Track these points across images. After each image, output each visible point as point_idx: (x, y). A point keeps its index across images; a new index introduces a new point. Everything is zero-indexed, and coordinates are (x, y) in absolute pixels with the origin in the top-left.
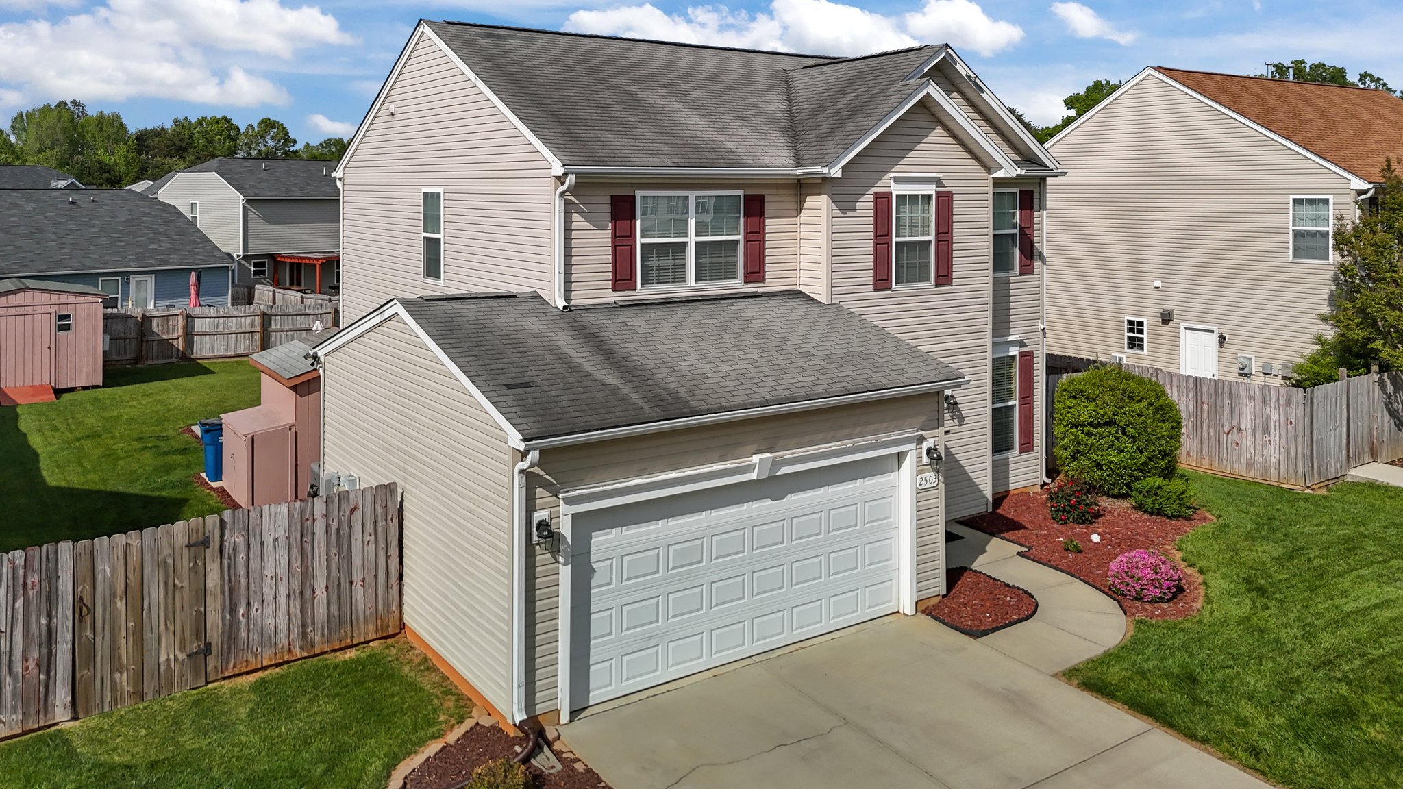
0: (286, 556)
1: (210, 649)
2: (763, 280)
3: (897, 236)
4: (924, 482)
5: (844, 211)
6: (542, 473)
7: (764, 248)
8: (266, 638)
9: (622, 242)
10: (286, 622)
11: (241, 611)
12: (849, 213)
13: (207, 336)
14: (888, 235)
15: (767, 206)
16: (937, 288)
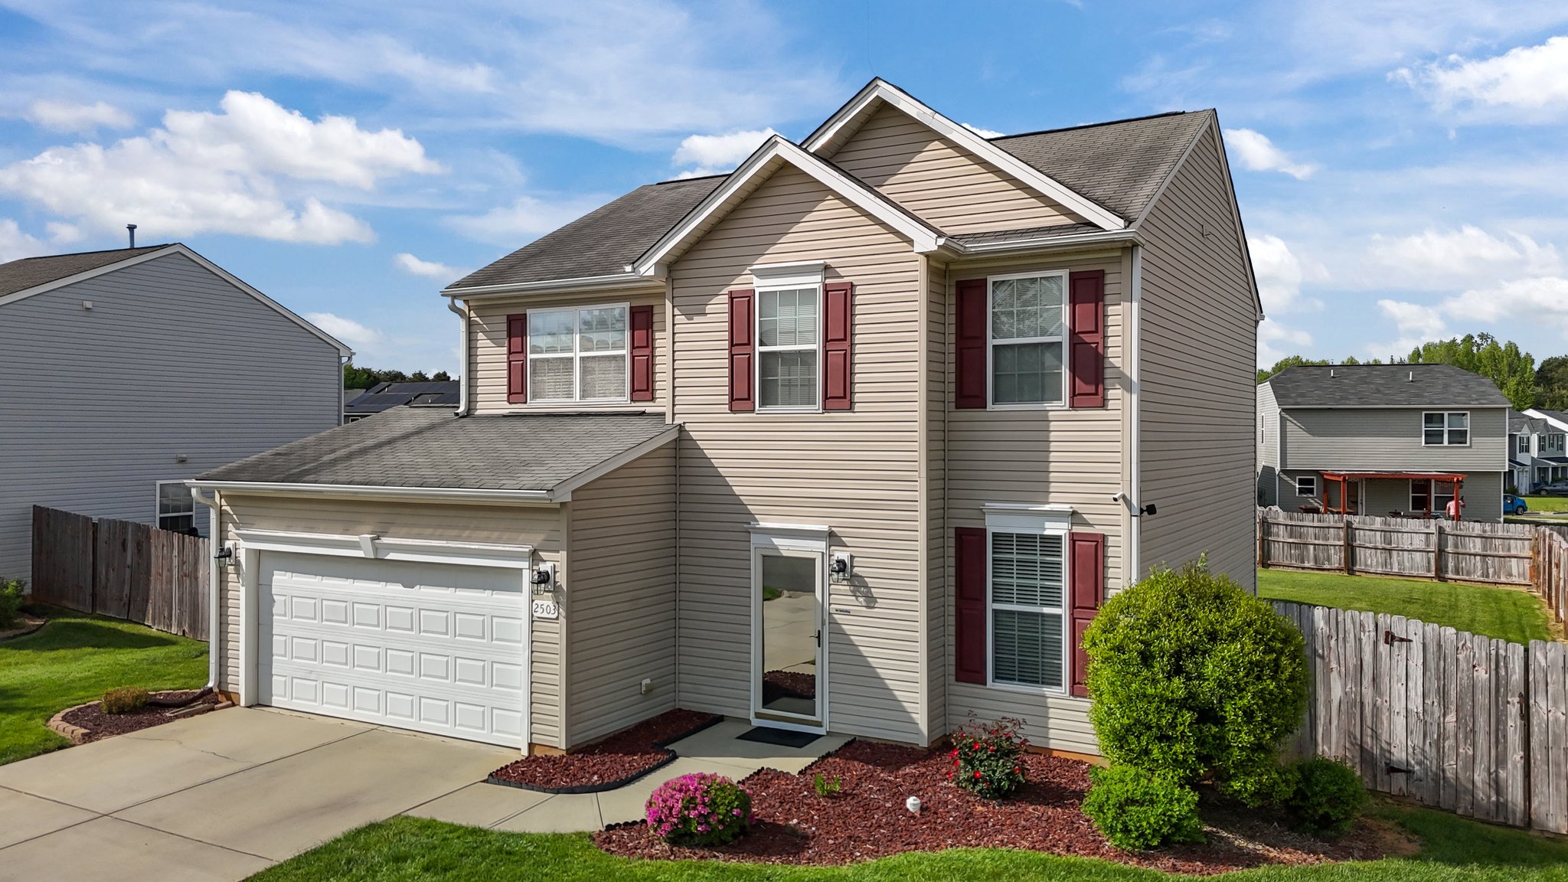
2: (653, 399)
3: (761, 345)
4: (540, 610)
5: (689, 316)
7: (653, 364)
9: (515, 358)
12: (696, 319)
14: (749, 343)
15: (656, 318)
16: (826, 414)
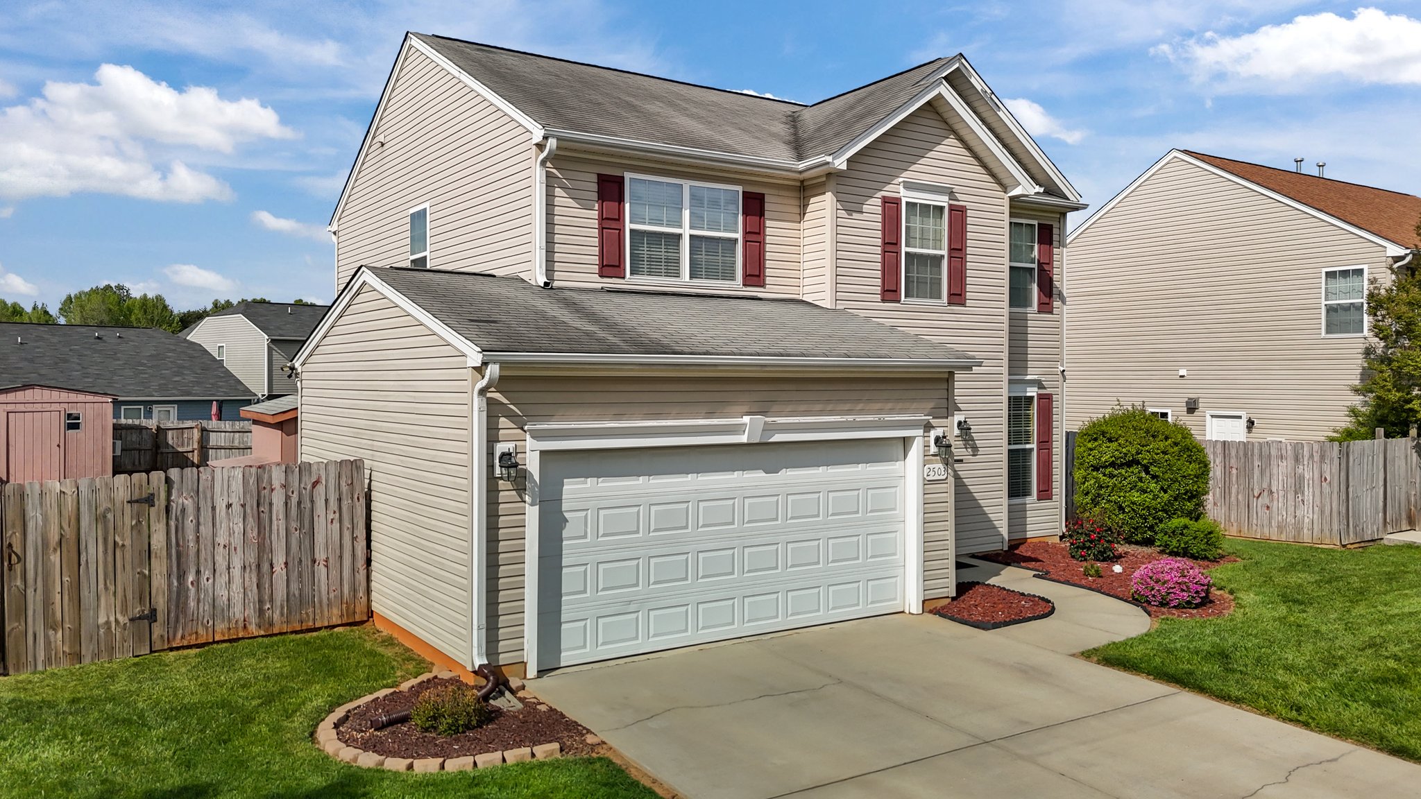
0: (241, 525)
1: (155, 616)
2: (763, 285)
3: (906, 246)
4: (932, 473)
5: (849, 211)
6: (505, 401)
7: (765, 251)
8: (218, 611)
9: (610, 224)
10: (241, 595)
11: (191, 579)
12: (855, 215)
13: (223, 451)
14: (897, 243)
15: (767, 206)
16: (949, 307)
